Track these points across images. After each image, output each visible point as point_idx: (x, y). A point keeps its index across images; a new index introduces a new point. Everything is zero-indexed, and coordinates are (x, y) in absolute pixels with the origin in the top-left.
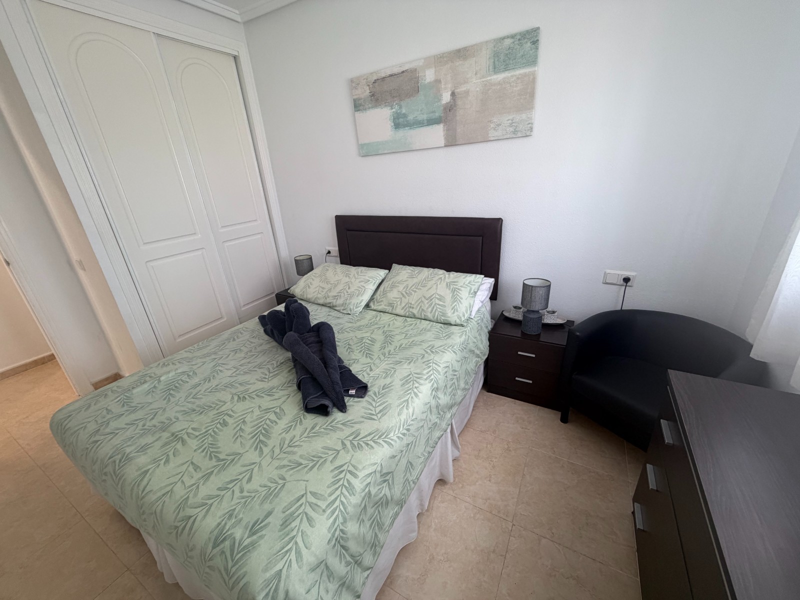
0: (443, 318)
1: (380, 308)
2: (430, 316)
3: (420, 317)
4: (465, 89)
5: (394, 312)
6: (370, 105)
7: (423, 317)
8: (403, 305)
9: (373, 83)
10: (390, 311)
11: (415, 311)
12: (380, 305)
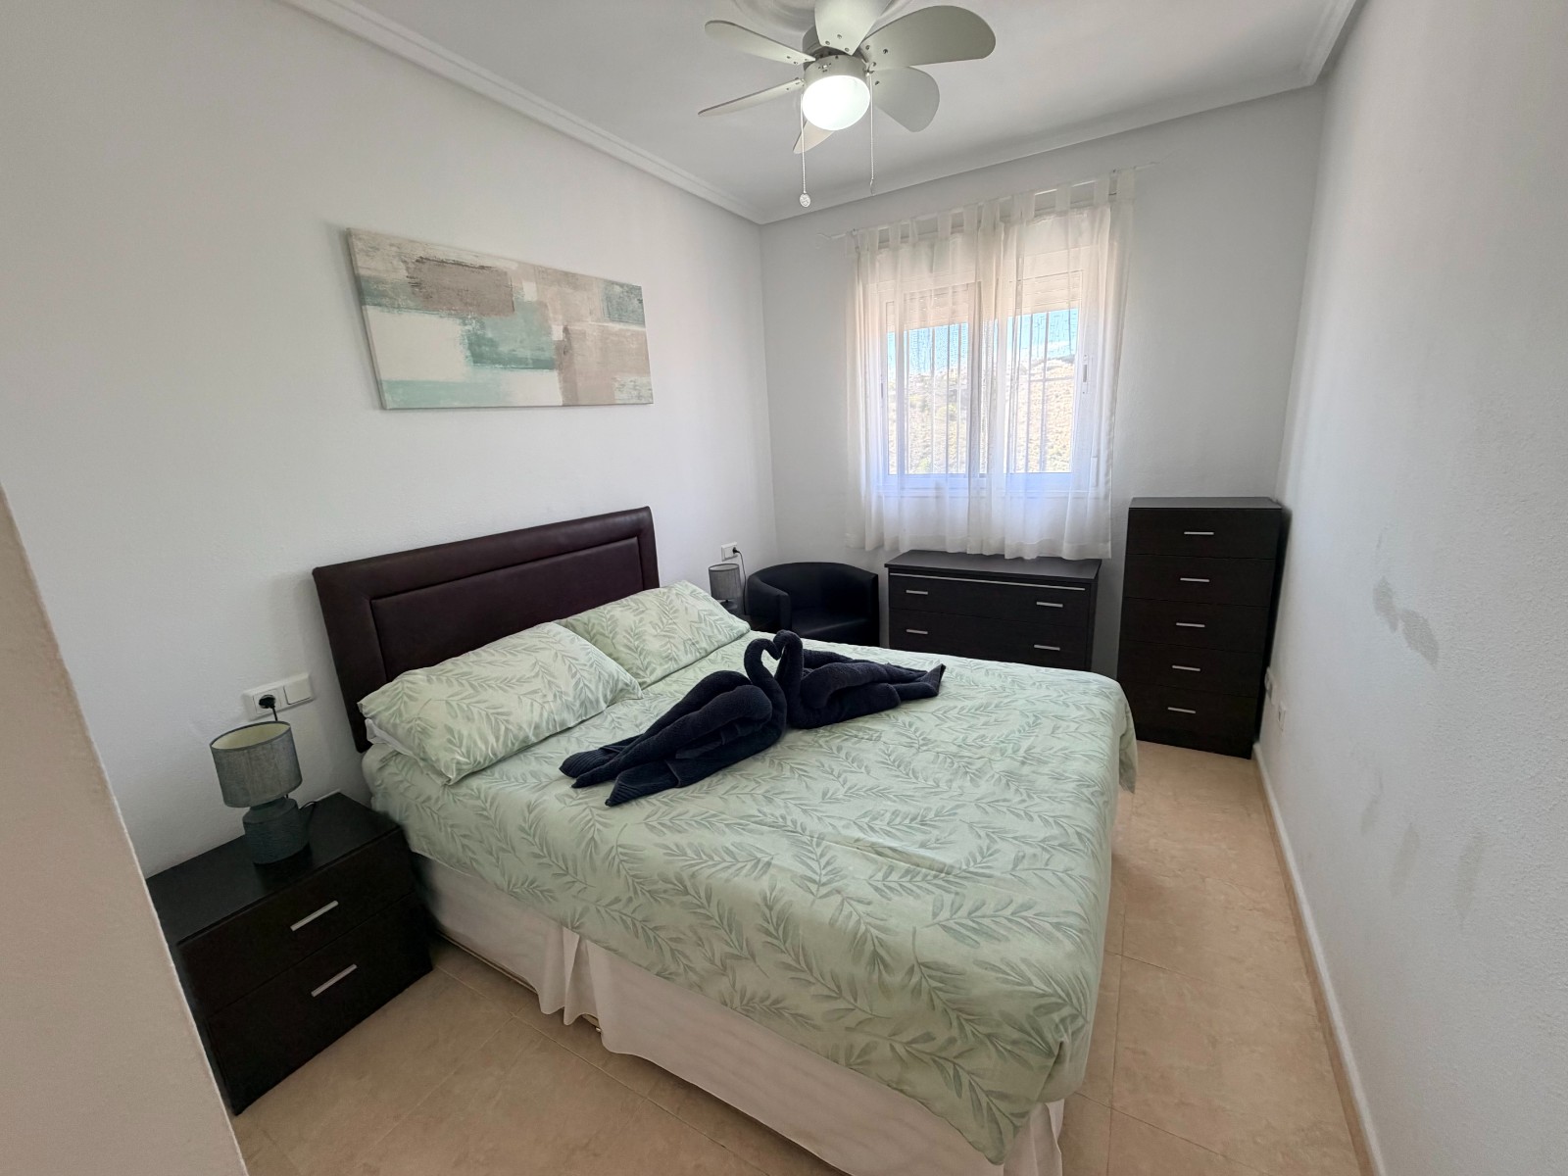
4: (580, 328)
6: (411, 304)
7: (716, 645)
9: (417, 261)
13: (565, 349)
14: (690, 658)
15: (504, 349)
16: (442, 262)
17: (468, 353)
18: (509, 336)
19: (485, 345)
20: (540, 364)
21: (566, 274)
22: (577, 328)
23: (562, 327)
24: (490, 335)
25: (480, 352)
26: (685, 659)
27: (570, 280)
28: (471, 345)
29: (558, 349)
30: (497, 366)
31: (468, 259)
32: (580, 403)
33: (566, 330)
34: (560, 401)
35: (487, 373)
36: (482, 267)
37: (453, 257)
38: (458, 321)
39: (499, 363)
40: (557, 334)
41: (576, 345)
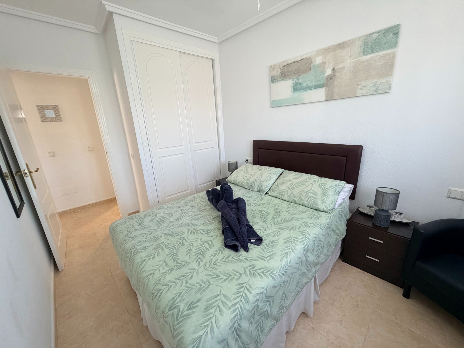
0: (315, 206)
1: (274, 195)
2: (306, 203)
3: (299, 203)
4: (342, 66)
5: (282, 198)
6: (280, 79)
7: (301, 203)
8: (289, 194)
9: (284, 67)
10: (280, 197)
11: (296, 199)
12: (274, 193)
13: (331, 78)
14: (287, 199)
15: (304, 85)
16: (290, 64)
17: (293, 89)
18: (307, 79)
19: (298, 85)
20: (317, 87)
21: (340, 44)
22: (339, 67)
23: (331, 69)
24: (300, 81)
25: (296, 88)
26: (285, 198)
27: (341, 46)
28: (294, 86)
29: (327, 79)
30: (301, 91)
31: (297, 59)
32: (334, 99)
33: (333, 70)
34: (324, 98)
35: (297, 94)
36: (302, 60)
37: (294, 60)
38: (291, 80)
39: (302, 90)
40: (329, 72)
41: (337, 74)
